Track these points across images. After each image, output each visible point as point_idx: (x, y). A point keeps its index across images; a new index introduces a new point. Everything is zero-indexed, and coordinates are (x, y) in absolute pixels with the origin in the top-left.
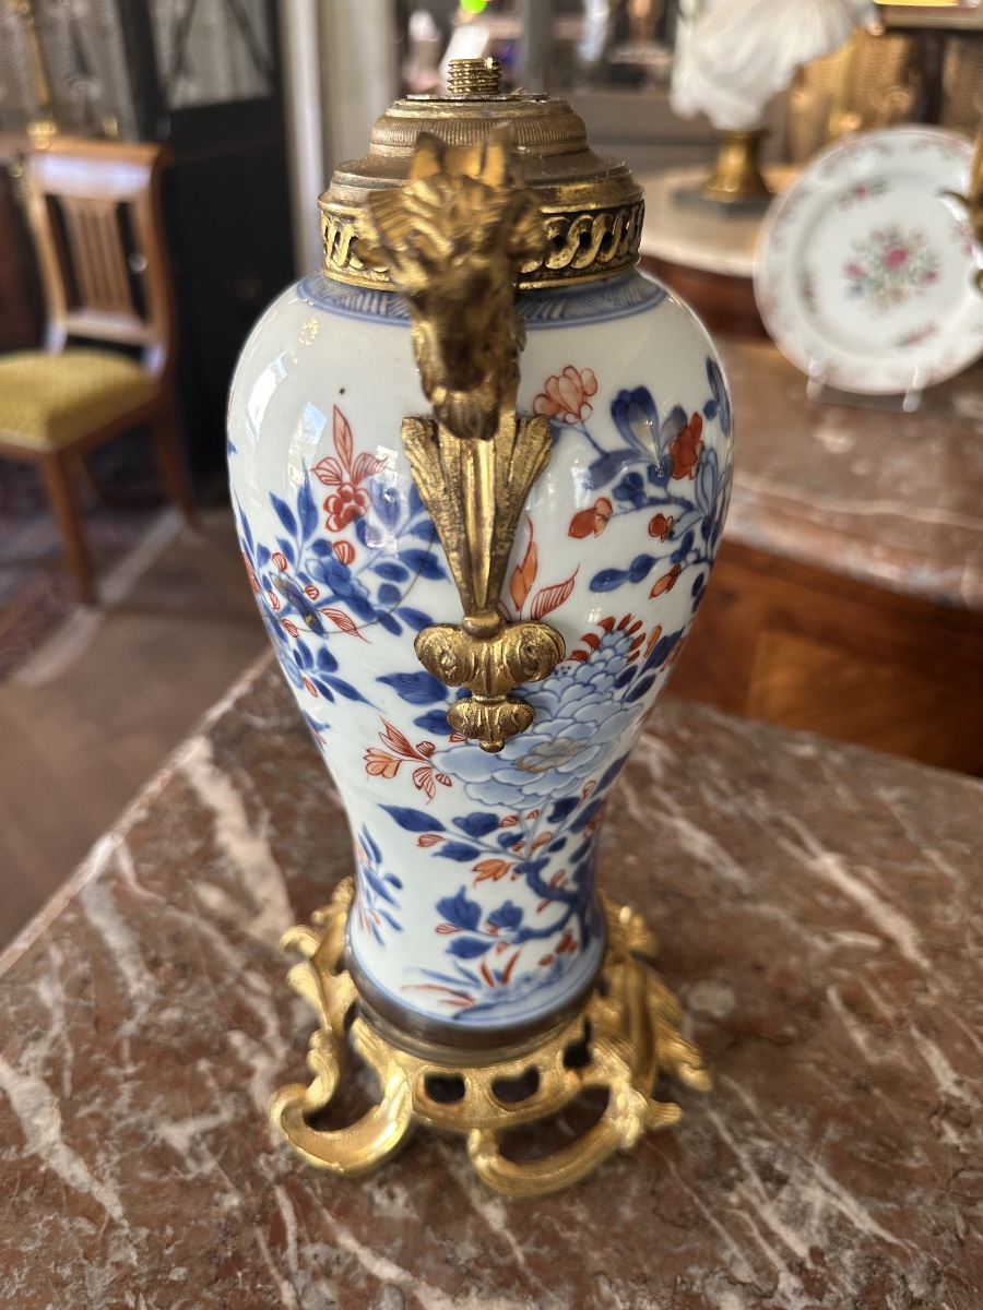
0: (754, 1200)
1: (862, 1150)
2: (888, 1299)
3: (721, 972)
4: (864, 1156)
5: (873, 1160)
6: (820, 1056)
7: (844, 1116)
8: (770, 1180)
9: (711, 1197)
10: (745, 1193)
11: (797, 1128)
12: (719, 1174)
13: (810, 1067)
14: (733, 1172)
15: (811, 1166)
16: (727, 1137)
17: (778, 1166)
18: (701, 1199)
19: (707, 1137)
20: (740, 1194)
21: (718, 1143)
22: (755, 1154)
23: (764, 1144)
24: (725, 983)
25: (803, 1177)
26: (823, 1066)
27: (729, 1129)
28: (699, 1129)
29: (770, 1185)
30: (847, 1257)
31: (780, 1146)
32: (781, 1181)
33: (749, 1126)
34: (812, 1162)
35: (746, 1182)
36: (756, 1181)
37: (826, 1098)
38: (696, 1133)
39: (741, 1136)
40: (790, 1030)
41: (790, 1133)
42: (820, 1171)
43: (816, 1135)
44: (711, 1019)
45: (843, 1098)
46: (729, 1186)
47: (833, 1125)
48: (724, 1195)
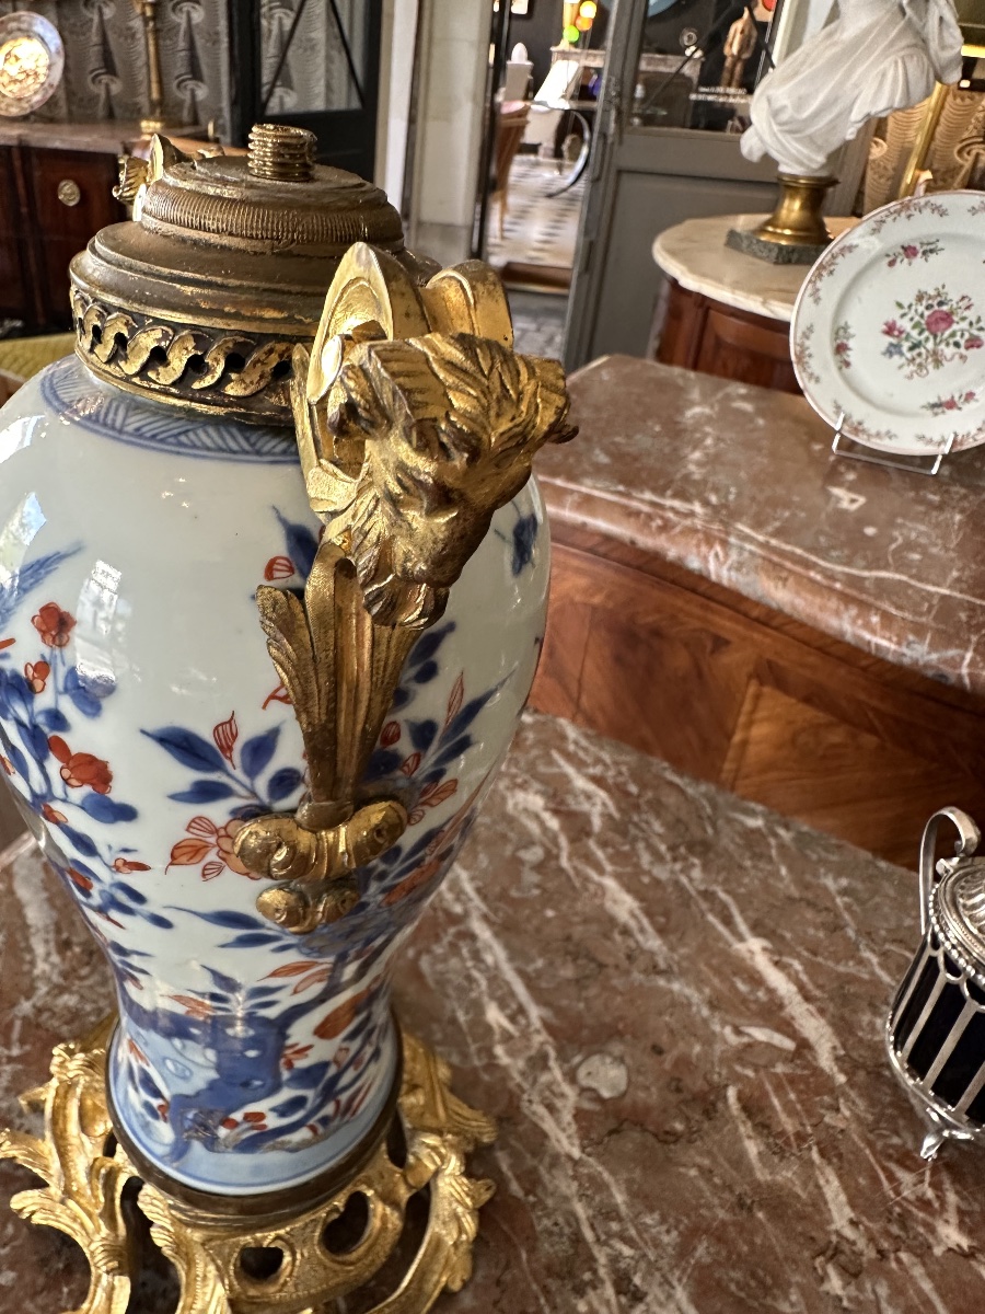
1: (732, 1280)
3: (617, 1048)
4: (733, 1287)
5: (742, 1295)
6: (706, 1162)
7: (719, 1236)
8: (625, 1294)
9: (558, 1300)
10: (596, 1304)
11: (666, 1239)
12: (571, 1274)
13: (693, 1172)
14: (587, 1276)
15: (673, 1288)
16: (589, 1235)
17: (637, 1280)
18: (547, 1300)
19: (567, 1230)
20: (590, 1304)
21: (577, 1239)
22: (615, 1259)
23: (627, 1251)
24: (620, 1060)
25: (662, 1298)
26: (707, 1173)
27: (592, 1227)
28: (561, 1220)
29: (623, 1300)
31: (644, 1256)
32: (637, 1296)
33: (615, 1226)
34: (675, 1283)
35: (599, 1291)
36: (609, 1291)
37: (703, 1211)
38: (556, 1224)
39: (603, 1237)
40: (679, 1126)
41: (657, 1244)
42: (681, 1294)
43: (684, 1250)
44: (599, 1099)
45: (721, 1214)
46: (580, 1291)
47: (705, 1244)
48: (574, 1301)
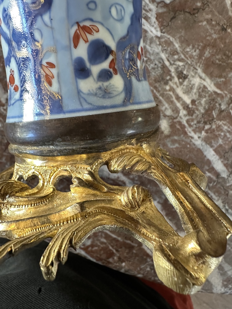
0: (175, 86)
1: (217, 59)
2: (213, 112)
4: (217, 61)
5: (221, 63)
6: (209, 16)
7: (214, 45)
8: (181, 78)
9: (160, 89)
10: (172, 85)
11: (194, 54)
12: (163, 79)
13: (205, 23)
14: (168, 78)
15: (197, 70)
16: (167, 63)
17: (185, 72)
18: (156, 91)
19: (160, 65)
20: (170, 86)
21: (164, 67)
22: (177, 69)
23: (181, 64)
25: (193, 74)
26: (209, 21)
27: (168, 60)
28: (157, 63)
29: (181, 80)
30: (203, 101)
31: (187, 63)
32: (185, 77)
33: (176, 57)
34: (198, 68)
35: (173, 81)
36: (176, 79)
37: (208, 38)
38: (156, 64)
39: (172, 62)
40: (199, 4)
41: (191, 57)
42: (200, 71)
43: (200, 56)
44: (166, 5)
45: (215, 36)
46: (166, 83)
47: (208, 50)
48: (164, 87)
